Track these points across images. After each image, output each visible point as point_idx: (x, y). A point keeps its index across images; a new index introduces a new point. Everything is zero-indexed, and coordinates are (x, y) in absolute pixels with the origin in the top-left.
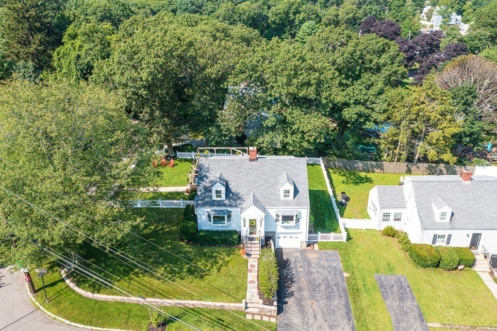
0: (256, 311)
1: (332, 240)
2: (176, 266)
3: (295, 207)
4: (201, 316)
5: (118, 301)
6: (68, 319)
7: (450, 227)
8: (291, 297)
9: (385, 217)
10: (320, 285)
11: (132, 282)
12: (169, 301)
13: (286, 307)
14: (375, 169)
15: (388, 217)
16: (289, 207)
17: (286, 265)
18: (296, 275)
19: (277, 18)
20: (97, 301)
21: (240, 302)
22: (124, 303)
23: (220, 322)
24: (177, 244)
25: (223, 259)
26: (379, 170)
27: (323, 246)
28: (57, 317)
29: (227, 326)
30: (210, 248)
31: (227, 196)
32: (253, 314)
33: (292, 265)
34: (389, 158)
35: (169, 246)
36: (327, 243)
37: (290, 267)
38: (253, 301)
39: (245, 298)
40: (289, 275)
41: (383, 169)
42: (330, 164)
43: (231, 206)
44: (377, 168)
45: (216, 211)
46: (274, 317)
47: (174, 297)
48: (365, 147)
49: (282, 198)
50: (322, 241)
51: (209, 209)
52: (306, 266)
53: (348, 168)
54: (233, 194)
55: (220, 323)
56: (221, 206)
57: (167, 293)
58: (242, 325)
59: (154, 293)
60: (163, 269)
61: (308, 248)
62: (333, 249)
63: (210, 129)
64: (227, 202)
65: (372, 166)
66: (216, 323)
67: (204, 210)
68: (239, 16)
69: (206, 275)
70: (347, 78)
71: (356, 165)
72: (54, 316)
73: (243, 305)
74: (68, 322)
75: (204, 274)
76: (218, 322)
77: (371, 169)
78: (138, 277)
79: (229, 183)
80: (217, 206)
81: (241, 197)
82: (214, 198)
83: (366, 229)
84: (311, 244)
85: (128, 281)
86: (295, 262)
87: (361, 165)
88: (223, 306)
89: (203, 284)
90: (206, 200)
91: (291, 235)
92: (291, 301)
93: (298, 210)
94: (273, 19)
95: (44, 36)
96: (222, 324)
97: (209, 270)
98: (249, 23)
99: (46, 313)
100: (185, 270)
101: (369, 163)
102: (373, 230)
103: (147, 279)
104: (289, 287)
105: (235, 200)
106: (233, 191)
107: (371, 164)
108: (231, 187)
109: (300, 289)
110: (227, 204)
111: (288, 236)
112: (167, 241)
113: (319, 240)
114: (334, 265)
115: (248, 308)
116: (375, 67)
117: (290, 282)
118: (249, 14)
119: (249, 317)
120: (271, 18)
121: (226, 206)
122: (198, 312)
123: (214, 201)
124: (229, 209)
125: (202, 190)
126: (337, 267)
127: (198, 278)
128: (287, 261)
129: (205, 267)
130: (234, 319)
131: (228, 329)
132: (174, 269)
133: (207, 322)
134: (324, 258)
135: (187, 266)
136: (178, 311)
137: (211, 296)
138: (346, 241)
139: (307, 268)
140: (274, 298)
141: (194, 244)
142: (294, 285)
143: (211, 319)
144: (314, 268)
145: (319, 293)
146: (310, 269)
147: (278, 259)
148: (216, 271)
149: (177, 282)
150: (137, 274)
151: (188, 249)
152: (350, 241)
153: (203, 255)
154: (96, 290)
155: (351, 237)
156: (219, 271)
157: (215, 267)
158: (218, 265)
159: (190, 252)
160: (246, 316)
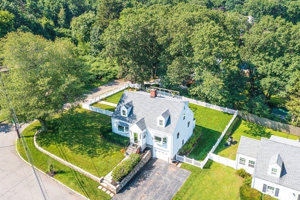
0: (105, 185)
1: (193, 164)
2: (85, 147)
3: (164, 133)
4: (75, 176)
5: (47, 154)
6: (20, 154)
7: (278, 182)
8: (135, 187)
9: (241, 161)
10: (159, 187)
11: (59, 147)
12: (66, 162)
13: (127, 191)
14: (282, 129)
15: (243, 162)
16: (160, 132)
17: (150, 169)
18: (151, 177)
19: (294, 9)
20: (38, 151)
21: (100, 177)
22: (48, 156)
23: (82, 183)
24: (96, 136)
25: (112, 152)
26: (285, 131)
27: (185, 166)
28: (18, 152)
29: (83, 187)
30: (111, 144)
31: (129, 116)
32: (103, 187)
33: (154, 170)
34: (295, 123)
35: (91, 136)
36: (189, 165)
37: (152, 171)
38: (107, 180)
39: (105, 176)
40: (146, 175)
41: (289, 131)
42: (245, 117)
43: (129, 122)
44: (284, 129)
45: (120, 122)
46: (114, 193)
47: (71, 161)
48: (283, 111)
49: (158, 124)
50: (186, 162)
51: (117, 121)
52: (162, 174)
53: (259, 123)
54: (133, 115)
55: (81, 184)
56: (123, 120)
57: (69, 158)
58: (92, 189)
59: (64, 156)
60: (78, 146)
61: (173, 164)
62: (189, 170)
63: (165, 76)
64: (128, 119)
65: (279, 126)
66: (79, 183)
67: (115, 120)
68: (262, 7)
69: (96, 157)
70: (270, 55)
71: (266, 123)
72: (17, 150)
73: (99, 179)
74: (19, 155)
75: (95, 156)
76: (80, 183)
77: (278, 128)
78: (63, 146)
79: (134, 108)
80: (121, 120)
81: (136, 118)
82: (122, 115)
83: (227, 166)
84: (177, 162)
85: (57, 146)
86: (158, 169)
87: (270, 123)
88: (90, 176)
89: (90, 160)
90: (118, 115)
91: (164, 152)
92: (132, 189)
93: (165, 135)
94: (291, 10)
95: (116, 14)
96: (82, 185)
97: (99, 155)
98: (269, 12)
99: (15, 148)
100: (87, 150)
101: (277, 123)
102: (232, 168)
103: (67, 148)
104: (140, 181)
105: (132, 119)
106: (134, 113)
107: (278, 124)
108: (134, 110)
109: (145, 185)
110: (127, 120)
111: (162, 151)
112: (93, 133)
113: (185, 161)
114: (180, 180)
115: (103, 182)
116: (297, 49)
117: (142, 179)
118: (270, 6)
119: (100, 187)
120: (289, 9)
121: (126, 121)
122: (76, 174)
123: (122, 117)
124: (128, 124)
125: (118, 108)
126: (181, 181)
127: (90, 157)
128: (153, 167)
129: (99, 153)
130: (90, 185)
131: (82, 189)
132: (83, 148)
133: (75, 181)
134: (178, 173)
135: (91, 149)
136: (68, 170)
137: (88, 168)
138: (202, 168)
139: (161, 175)
140: (118, 183)
141: (104, 139)
142: (144, 181)
143: (79, 180)
144: (165, 176)
145: (154, 192)
146: (162, 176)
147: (149, 164)
148: (103, 156)
149: (78, 155)
150: (64, 144)
151: (99, 140)
152: (206, 169)
153: (104, 146)
154: (41, 145)
155: (210, 167)
156: (104, 157)
157: (104, 154)
158: (106, 154)
159: (98, 142)
160: (98, 186)
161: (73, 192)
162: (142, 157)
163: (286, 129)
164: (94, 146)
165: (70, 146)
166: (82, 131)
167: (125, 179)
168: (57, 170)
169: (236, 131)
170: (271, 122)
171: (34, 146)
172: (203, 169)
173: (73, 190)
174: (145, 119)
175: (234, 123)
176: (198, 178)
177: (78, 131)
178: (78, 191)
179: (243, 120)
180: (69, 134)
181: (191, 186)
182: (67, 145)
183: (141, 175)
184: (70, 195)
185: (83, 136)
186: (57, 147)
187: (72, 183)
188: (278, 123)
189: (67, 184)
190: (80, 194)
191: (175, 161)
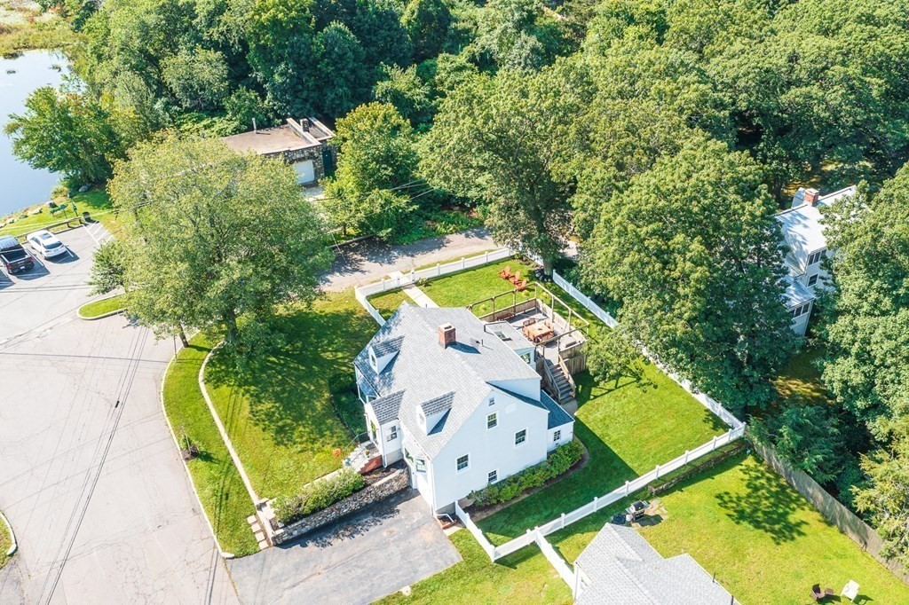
0: (262, 519)
2: (283, 412)
3: (421, 448)
4: (223, 477)
6: (165, 388)
8: (319, 546)
10: (362, 567)
11: (233, 397)
12: (226, 437)
13: (297, 548)
14: (848, 529)
16: (416, 441)
17: (383, 515)
18: (369, 534)
20: (198, 390)
21: (261, 497)
23: (224, 497)
24: (322, 392)
25: (323, 444)
26: (855, 537)
27: (464, 537)
28: (163, 381)
29: (221, 506)
30: (335, 423)
31: (383, 372)
32: (258, 521)
33: (387, 521)
35: (312, 388)
37: (384, 520)
39: (269, 499)
40: (363, 526)
41: (866, 543)
43: (376, 387)
44: (853, 530)
46: (268, 543)
47: (234, 438)
49: (418, 421)
50: (471, 530)
52: (396, 537)
53: (794, 484)
54: (390, 375)
55: (221, 498)
56: (369, 379)
57: (236, 430)
58: (233, 518)
59: (229, 422)
60: (270, 405)
61: (438, 523)
62: (461, 552)
64: (378, 379)
65: (842, 516)
66: (220, 494)
67: (359, 372)
69: (286, 445)
71: (810, 491)
72: (164, 377)
73: (256, 501)
74: (162, 389)
75: (286, 442)
76: (222, 495)
77: (838, 521)
78: (243, 395)
79: (398, 357)
80: (367, 376)
81: (392, 384)
82: (371, 364)
84: (451, 521)
85: (233, 392)
86: (398, 521)
87: (820, 497)
89: (269, 450)
90: (365, 361)
92: (311, 549)
93: (423, 454)
96: (221, 501)
97: (295, 443)
99: (165, 371)
100: (280, 424)
101: (838, 505)
103: (246, 404)
104: (337, 537)
105: (385, 383)
106: (393, 370)
107: (841, 510)
108: (396, 362)
109: (341, 549)
110: (375, 382)
112: (321, 381)
113: (468, 526)
114: (421, 568)
115: (262, 511)
117: (347, 533)
119: (252, 519)
121: (373, 384)
122: (228, 471)
123: (370, 368)
126: (419, 573)
127: (275, 442)
128: (392, 512)
129: (298, 437)
130: (236, 508)
131: (218, 509)
132: (276, 415)
133: (217, 486)
134: (428, 551)
135: (289, 421)
136: (220, 456)
137: (253, 468)
138: (493, 561)
139: (392, 539)
140: (280, 525)
141: (333, 405)
142: (346, 539)
143: (224, 486)
144: (398, 547)
145: (344, 573)
146: (392, 544)
147: (392, 500)
148: (299, 449)
149: (256, 428)
150: (247, 391)
151: (319, 404)
152: (501, 567)
153: (319, 423)
154: (207, 381)
155: (518, 566)
156: (300, 452)
157: (304, 446)
158: (310, 446)
159: (314, 410)
160: (251, 515)
161: (200, 510)
162: (374, 482)
163: (858, 533)
164: (300, 417)
165: (256, 400)
166: (303, 368)
167: (304, 520)
168: (203, 449)
169: (697, 484)
170: (823, 495)
171: (197, 376)
172: (495, 564)
173: (201, 506)
174: (405, 396)
175: (707, 458)
176: (462, 582)
177: (296, 365)
178: (207, 511)
179: (750, 457)
180: (274, 369)
181: (430, 594)
182: (252, 395)
183: (354, 522)
184: (192, 514)
185: (296, 382)
186: (231, 394)
187: (208, 492)
188: (840, 507)
189: (201, 487)
190: (207, 520)
191: (449, 517)
